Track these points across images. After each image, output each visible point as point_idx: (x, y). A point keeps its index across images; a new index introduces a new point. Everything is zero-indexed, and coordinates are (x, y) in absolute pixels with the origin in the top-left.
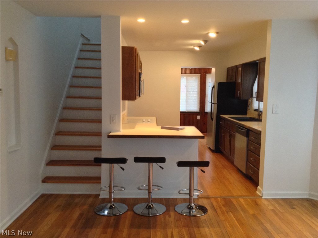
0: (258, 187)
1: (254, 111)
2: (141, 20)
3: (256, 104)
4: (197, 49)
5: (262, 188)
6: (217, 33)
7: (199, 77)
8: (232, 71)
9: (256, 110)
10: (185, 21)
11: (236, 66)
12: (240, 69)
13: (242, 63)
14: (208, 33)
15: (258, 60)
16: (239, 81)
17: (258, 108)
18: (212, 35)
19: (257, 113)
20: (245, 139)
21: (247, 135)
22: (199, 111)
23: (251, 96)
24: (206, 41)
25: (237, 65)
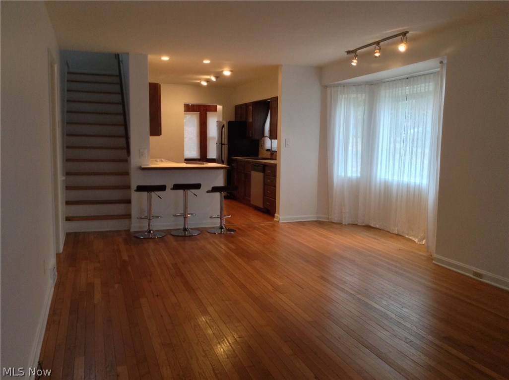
0: (276, 215)
1: (266, 152)
2: (165, 58)
3: (268, 144)
4: (204, 83)
5: (279, 214)
6: (231, 71)
7: (198, 116)
8: (241, 110)
9: (268, 150)
10: (207, 62)
11: (246, 104)
12: (251, 107)
13: (253, 101)
14: (222, 71)
15: (269, 99)
16: (250, 120)
17: (270, 148)
18: (227, 73)
19: (269, 153)
20: (261, 174)
21: (264, 171)
22: (199, 158)
23: (263, 135)
24: (217, 77)
25: (247, 102)
